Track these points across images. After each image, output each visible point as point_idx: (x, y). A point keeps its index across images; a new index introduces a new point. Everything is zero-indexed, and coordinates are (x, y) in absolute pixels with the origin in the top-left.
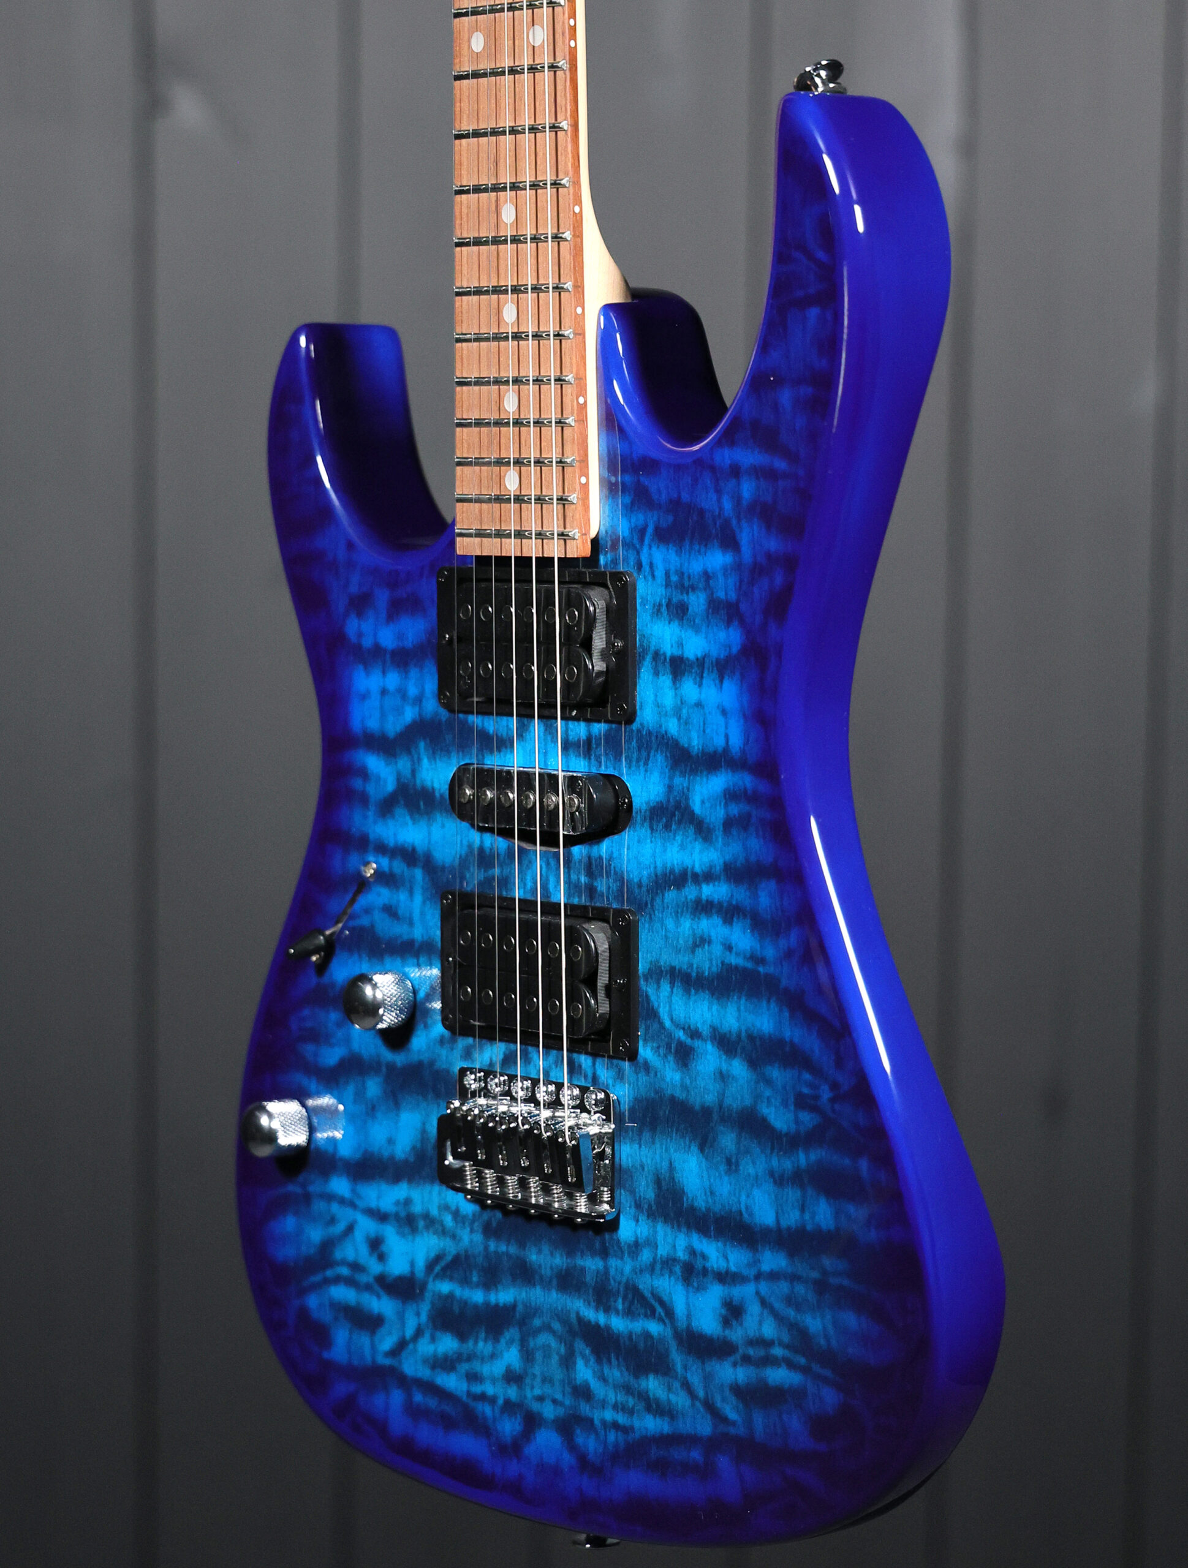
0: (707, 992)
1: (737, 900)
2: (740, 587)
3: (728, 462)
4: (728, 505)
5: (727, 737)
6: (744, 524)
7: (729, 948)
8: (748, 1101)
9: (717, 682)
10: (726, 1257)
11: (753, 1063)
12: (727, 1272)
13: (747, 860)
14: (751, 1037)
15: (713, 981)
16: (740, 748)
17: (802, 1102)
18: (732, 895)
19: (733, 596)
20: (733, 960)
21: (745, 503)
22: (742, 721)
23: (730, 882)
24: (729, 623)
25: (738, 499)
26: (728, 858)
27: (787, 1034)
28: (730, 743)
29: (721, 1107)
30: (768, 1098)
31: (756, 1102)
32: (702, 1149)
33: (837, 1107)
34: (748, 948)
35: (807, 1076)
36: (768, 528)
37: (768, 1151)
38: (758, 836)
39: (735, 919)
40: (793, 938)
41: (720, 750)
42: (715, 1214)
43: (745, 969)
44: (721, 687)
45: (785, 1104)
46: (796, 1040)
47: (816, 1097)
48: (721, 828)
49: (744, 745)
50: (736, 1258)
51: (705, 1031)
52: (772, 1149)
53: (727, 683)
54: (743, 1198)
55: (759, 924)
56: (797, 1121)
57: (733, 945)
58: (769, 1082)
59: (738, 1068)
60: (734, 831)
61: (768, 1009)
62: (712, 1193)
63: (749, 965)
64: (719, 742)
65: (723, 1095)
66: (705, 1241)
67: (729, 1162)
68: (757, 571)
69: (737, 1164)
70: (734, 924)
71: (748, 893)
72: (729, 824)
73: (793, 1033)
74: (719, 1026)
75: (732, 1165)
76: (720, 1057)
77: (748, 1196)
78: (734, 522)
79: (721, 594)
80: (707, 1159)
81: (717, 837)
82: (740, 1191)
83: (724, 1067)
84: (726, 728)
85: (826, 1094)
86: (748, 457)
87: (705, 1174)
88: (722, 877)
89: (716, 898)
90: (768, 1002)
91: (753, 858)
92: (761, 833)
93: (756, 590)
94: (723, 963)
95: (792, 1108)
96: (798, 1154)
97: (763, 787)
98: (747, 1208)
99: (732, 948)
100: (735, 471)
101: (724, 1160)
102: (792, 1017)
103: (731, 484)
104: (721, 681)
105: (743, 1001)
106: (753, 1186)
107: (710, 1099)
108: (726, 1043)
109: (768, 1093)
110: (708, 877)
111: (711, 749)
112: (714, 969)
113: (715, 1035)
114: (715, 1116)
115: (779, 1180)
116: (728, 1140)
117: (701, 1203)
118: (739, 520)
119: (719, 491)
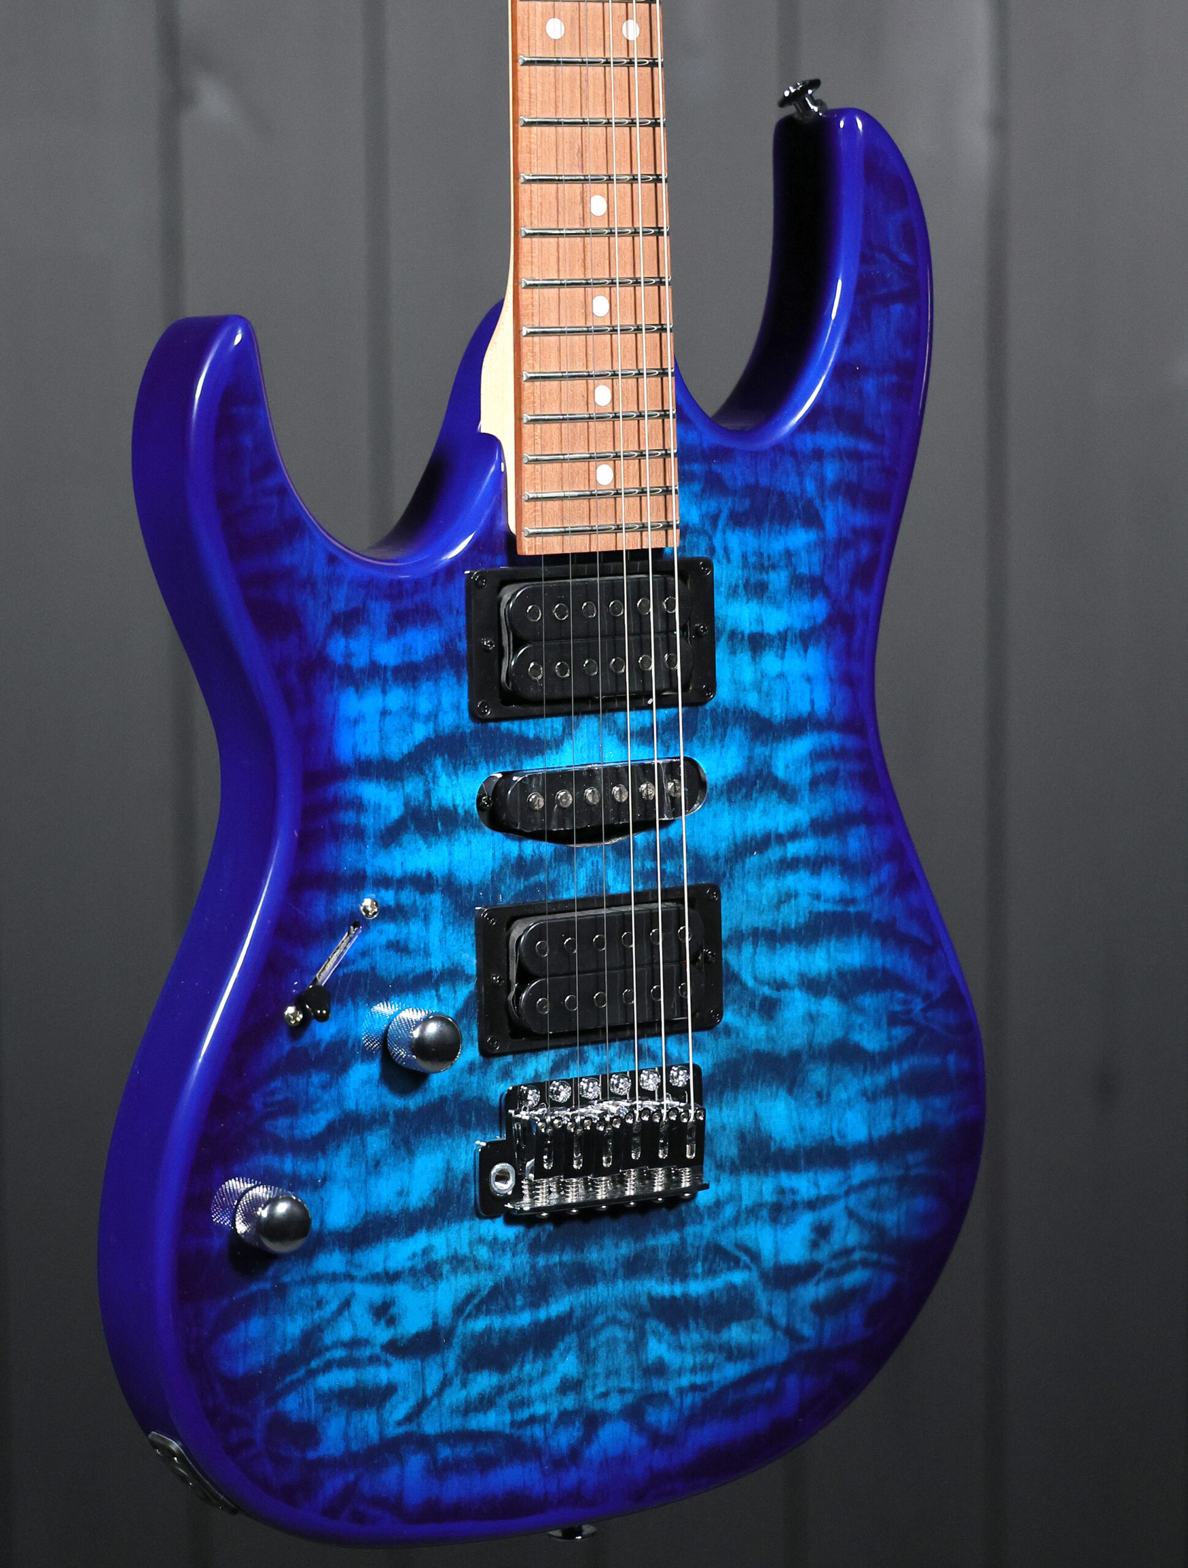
0: (794, 943)
1: (825, 851)
2: (824, 562)
3: (810, 445)
4: (810, 487)
5: (812, 702)
6: (827, 502)
7: (817, 897)
8: (839, 1034)
9: (802, 652)
10: (817, 1185)
11: (844, 997)
12: (818, 1198)
13: (835, 811)
14: (841, 974)
15: (800, 930)
16: (827, 709)
17: (894, 1020)
18: (820, 848)
19: (817, 570)
20: (822, 907)
21: (828, 483)
22: (828, 686)
23: (818, 835)
24: (813, 596)
25: (821, 481)
26: (814, 814)
27: (879, 962)
28: (816, 707)
29: (810, 1046)
30: (861, 1025)
31: (847, 1034)
32: (790, 1091)
33: (929, 1014)
34: (838, 893)
35: (900, 995)
36: (854, 505)
37: (861, 1073)
38: (846, 789)
39: (823, 869)
40: (885, 873)
41: (805, 715)
42: (804, 1148)
43: (834, 914)
44: (806, 656)
45: (878, 1025)
46: (888, 966)
47: (909, 1012)
48: (808, 787)
49: (831, 708)
50: (827, 1181)
51: (793, 980)
52: (865, 1071)
53: (811, 651)
54: (835, 1125)
55: (847, 868)
56: (890, 1039)
57: (822, 893)
58: (861, 1011)
59: (829, 1007)
60: (821, 787)
61: (859, 944)
62: (802, 1129)
63: (839, 908)
64: (804, 708)
65: (813, 1035)
66: (794, 1177)
67: (819, 1095)
68: (842, 544)
69: (829, 1095)
70: (822, 874)
71: (836, 842)
72: (814, 783)
73: (884, 959)
74: (807, 971)
75: (822, 1097)
76: (809, 1000)
77: (840, 1121)
78: (817, 502)
79: (803, 570)
80: (796, 1099)
81: (803, 797)
82: (832, 1119)
83: (814, 1008)
84: (811, 693)
85: (918, 1005)
86: (831, 440)
87: (794, 1114)
88: (809, 833)
89: (802, 854)
90: (860, 936)
91: (842, 809)
92: (850, 784)
93: (841, 563)
94: (810, 913)
95: (885, 1027)
96: (891, 1068)
97: (851, 742)
98: (839, 1132)
99: (821, 896)
100: (818, 455)
101: (814, 1095)
102: (883, 945)
103: (814, 466)
104: (806, 651)
105: (833, 942)
106: (845, 1109)
107: (799, 1042)
108: (814, 986)
109: (859, 1020)
110: (794, 835)
111: (796, 715)
112: (801, 920)
113: (804, 983)
114: (805, 1057)
115: (871, 1097)
116: (818, 1076)
117: (790, 1143)
118: (823, 500)
119: (801, 475)
